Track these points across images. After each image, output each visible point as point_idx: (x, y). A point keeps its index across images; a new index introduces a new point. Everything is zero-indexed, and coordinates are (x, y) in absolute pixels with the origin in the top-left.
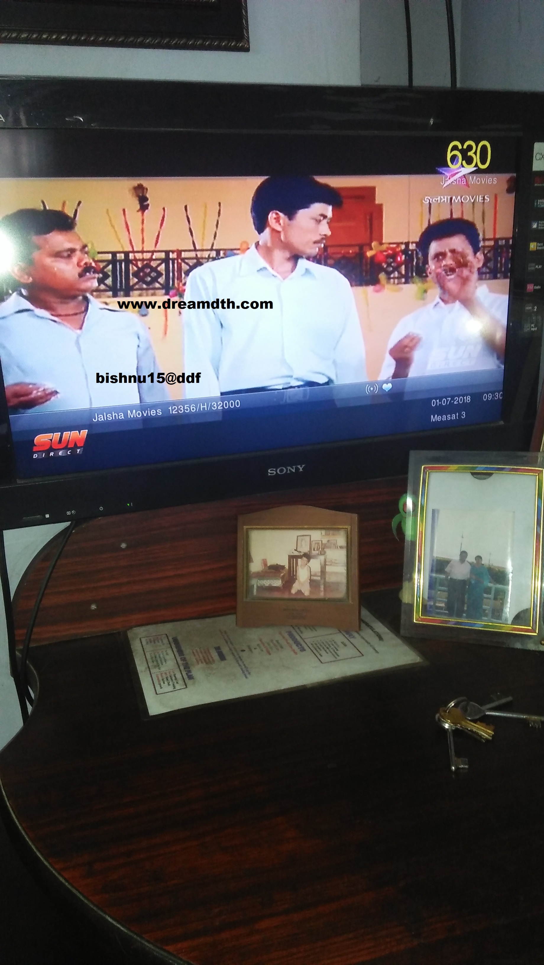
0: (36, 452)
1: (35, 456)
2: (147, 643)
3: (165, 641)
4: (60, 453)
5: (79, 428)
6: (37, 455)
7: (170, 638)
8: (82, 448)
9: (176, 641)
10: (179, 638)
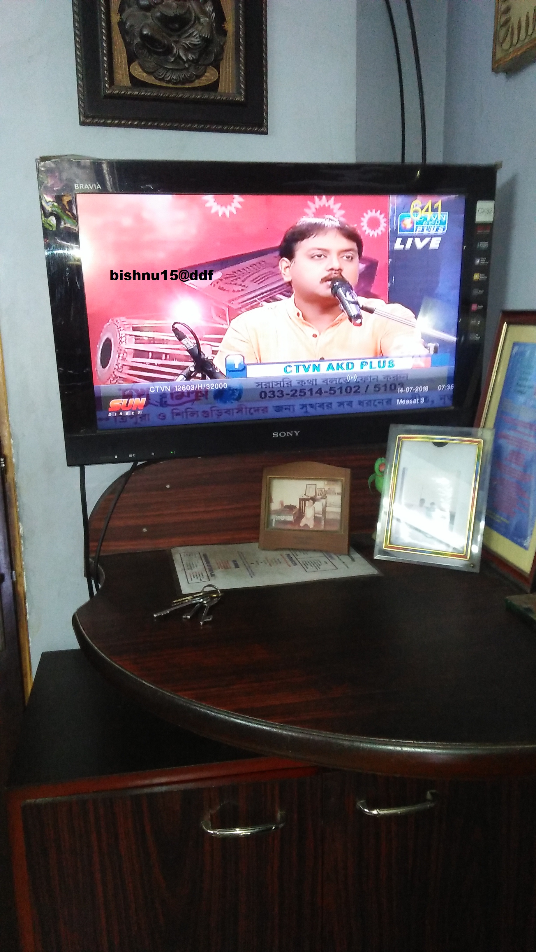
0: (110, 412)
1: (110, 414)
2: (185, 556)
3: (198, 555)
4: (127, 414)
5: (140, 396)
6: (111, 414)
7: (202, 554)
8: (142, 411)
9: (205, 556)
10: (208, 554)
